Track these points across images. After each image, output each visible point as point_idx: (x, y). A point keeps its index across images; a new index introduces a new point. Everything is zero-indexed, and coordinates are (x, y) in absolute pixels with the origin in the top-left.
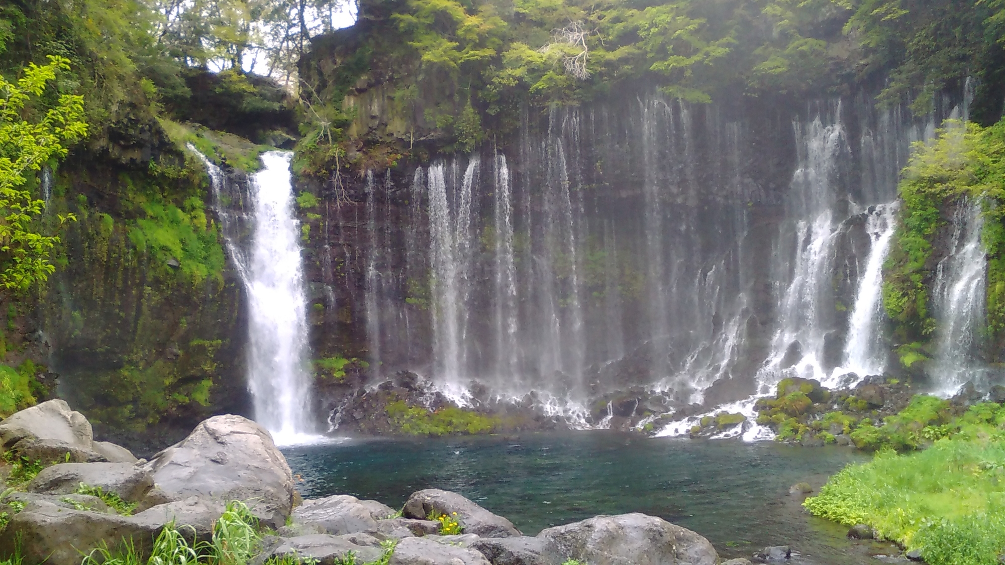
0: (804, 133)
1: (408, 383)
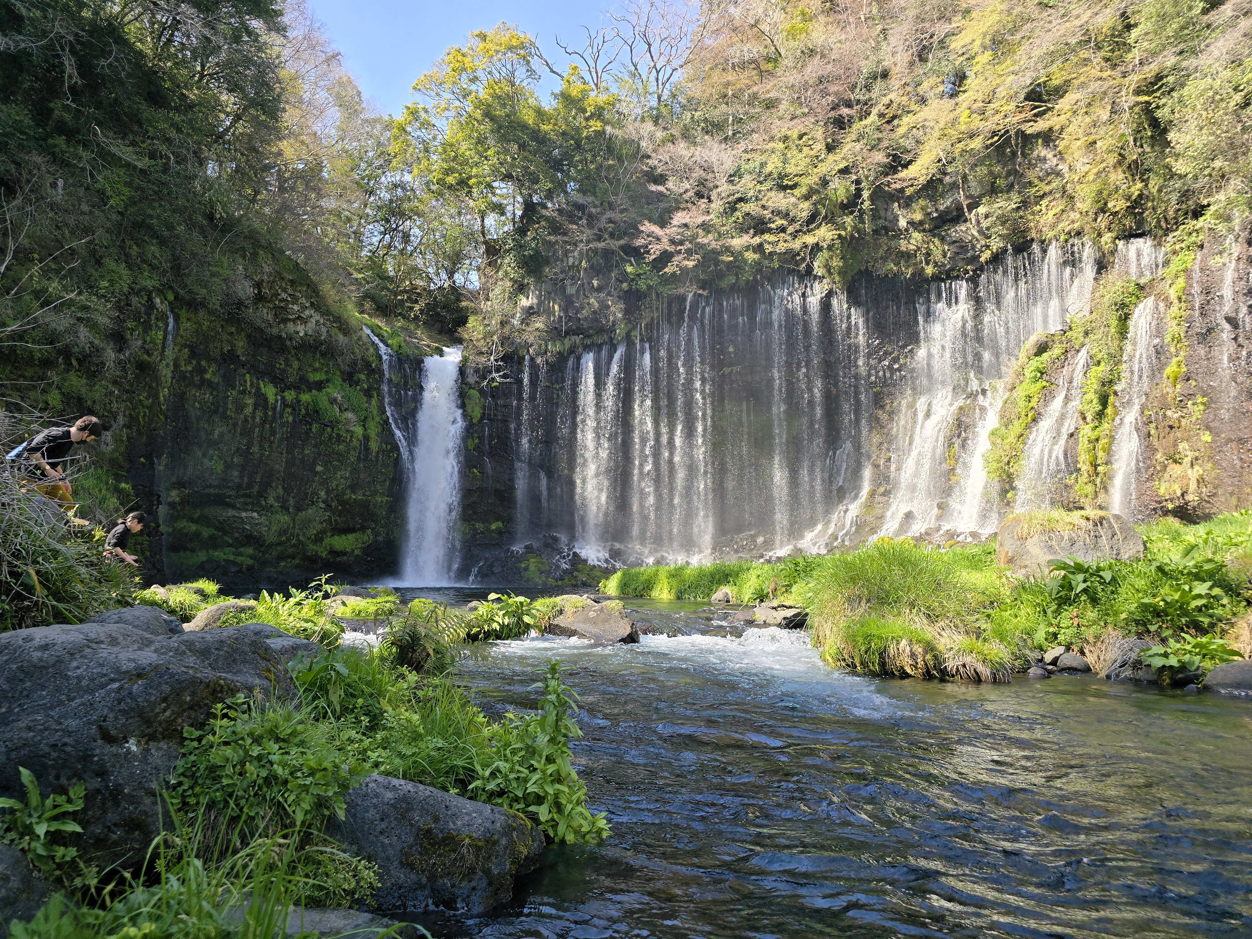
1: (552, 545)
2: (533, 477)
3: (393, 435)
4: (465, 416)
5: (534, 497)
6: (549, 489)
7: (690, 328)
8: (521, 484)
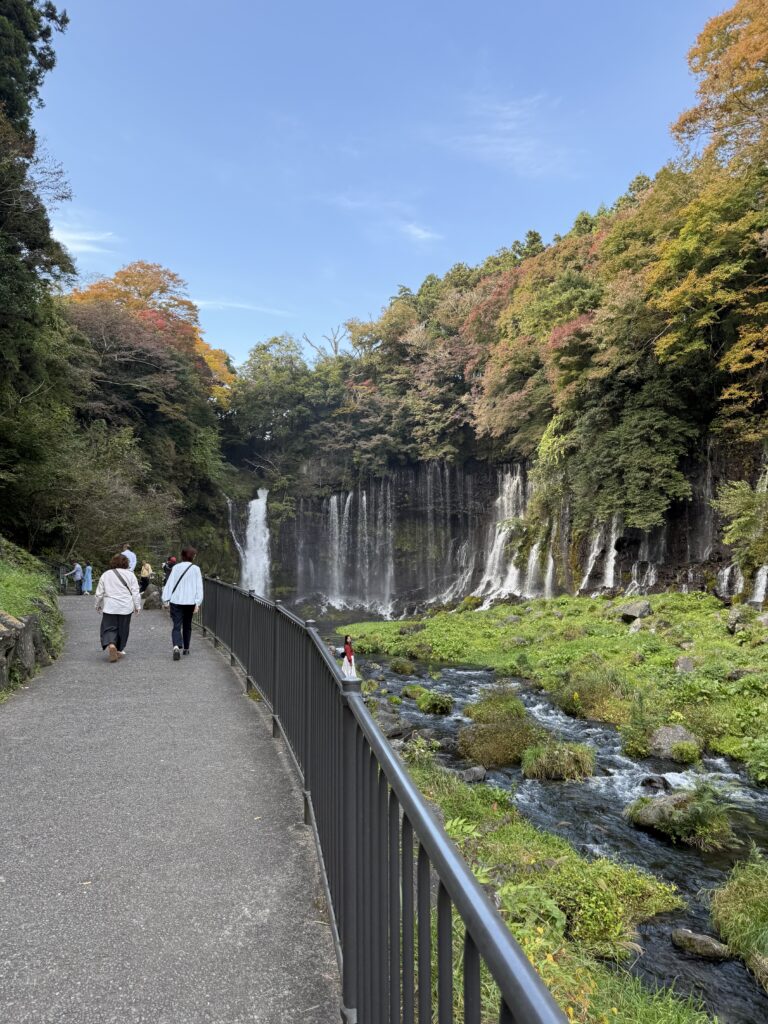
0: (503, 479)
2: (306, 561)
3: (235, 546)
4: (270, 533)
5: (307, 572)
6: (315, 570)
7: (385, 486)
8: (300, 568)
